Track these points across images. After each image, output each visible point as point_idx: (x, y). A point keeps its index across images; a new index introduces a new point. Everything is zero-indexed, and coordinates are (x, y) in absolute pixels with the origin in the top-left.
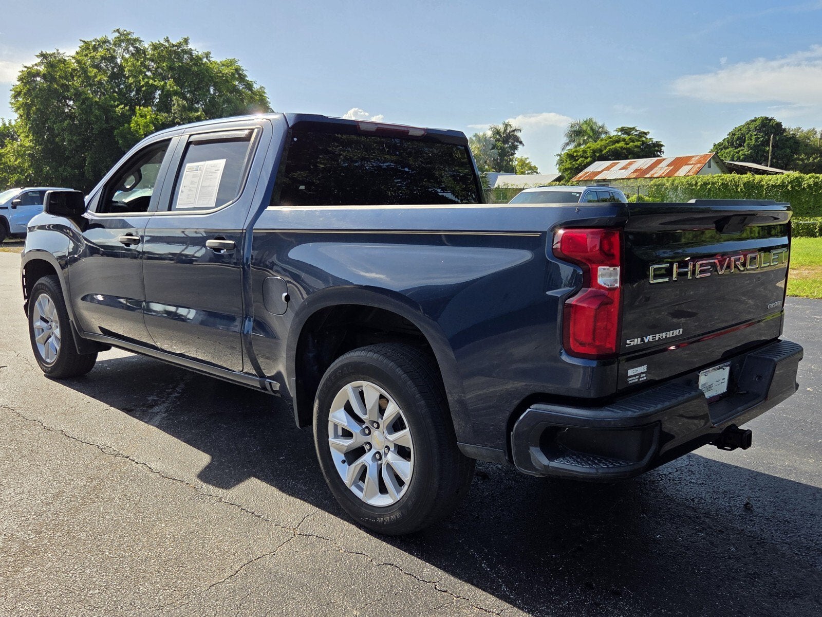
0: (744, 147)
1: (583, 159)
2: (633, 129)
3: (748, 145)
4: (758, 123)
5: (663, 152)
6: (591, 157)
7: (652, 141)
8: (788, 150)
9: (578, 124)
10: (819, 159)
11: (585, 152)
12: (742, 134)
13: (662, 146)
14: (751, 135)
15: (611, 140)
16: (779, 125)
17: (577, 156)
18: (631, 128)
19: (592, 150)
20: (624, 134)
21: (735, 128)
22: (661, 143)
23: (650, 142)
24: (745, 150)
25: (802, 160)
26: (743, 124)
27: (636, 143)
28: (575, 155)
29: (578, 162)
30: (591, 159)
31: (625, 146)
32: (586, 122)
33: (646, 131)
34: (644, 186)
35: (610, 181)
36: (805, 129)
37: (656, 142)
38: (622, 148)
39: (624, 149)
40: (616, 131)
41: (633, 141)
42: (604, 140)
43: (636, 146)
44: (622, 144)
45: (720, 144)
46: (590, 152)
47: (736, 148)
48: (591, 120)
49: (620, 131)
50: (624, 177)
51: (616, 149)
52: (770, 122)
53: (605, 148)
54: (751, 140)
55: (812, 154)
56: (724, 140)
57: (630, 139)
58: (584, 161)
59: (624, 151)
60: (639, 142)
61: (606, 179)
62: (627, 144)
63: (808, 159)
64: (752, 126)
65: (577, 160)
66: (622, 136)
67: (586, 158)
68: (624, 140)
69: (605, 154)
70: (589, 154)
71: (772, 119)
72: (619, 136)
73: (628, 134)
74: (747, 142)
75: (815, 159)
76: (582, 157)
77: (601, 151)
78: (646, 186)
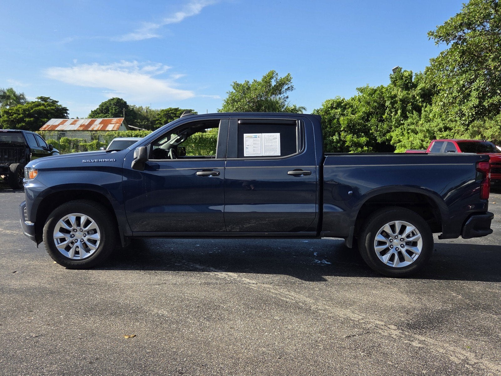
0: (109, 113)
1: (17, 115)
2: (49, 98)
3: (111, 112)
4: (115, 101)
5: (69, 114)
6: (22, 114)
7: (62, 107)
8: (131, 117)
9: (2, 91)
10: (147, 122)
11: (18, 110)
12: (107, 106)
13: (68, 110)
14: (112, 107)
15: (34, 104)
16: (125, 103)
17: (11, 112)
18: (47, 98)
19: (23, 109)
20: (42, 101)
21: (103, 103)
22: (67, 109)
23: (61, 107)
24: (110, 115)
25: (139, 123)
26: (107, 100)
27: (52, 107)
28: (10, 112)
29: (13, 117)
30: (23, 115)
31: (45, 109)
32: (8, 90)
33: (57, 100)
34: (102, 136)
35: (66, 131)
36: (138, 106)
37: (64, 107)
38: (43, 109)
39: (45, 110)
40: (37, 98)
41: (50, 106)
42: (29, 104)
43: (52, 109)
44: (42, 107)
45: (95, 111)
46: (21, 111)
47: (105, 114)
48: (11, 89)
49: (40, 99)
50: (75, 129)
51: (39, 110)
52: (121, 101)
53: (32, 109)
54: (112, 110)
55: (143, 120)
56: (97, 109)
57: (47, 104)
58: (18, 116)
59: (45, 111)
60: (54, 107)
61: (63, 130)
62: (45, 107)
63: (142, 122)
64: (112, 103)
65: (13, 115)
66: (42, 102)
67: (19, 114)
68: (43, 105)
69: (32, 112)
70: (21, 112)
71: (122, 100)
72: (39, 102)
73: (46, 101)
74: (110, 111)
75: (145, 122)
76: (15, 113)
77: (28, 110)
78: (103, 135)
